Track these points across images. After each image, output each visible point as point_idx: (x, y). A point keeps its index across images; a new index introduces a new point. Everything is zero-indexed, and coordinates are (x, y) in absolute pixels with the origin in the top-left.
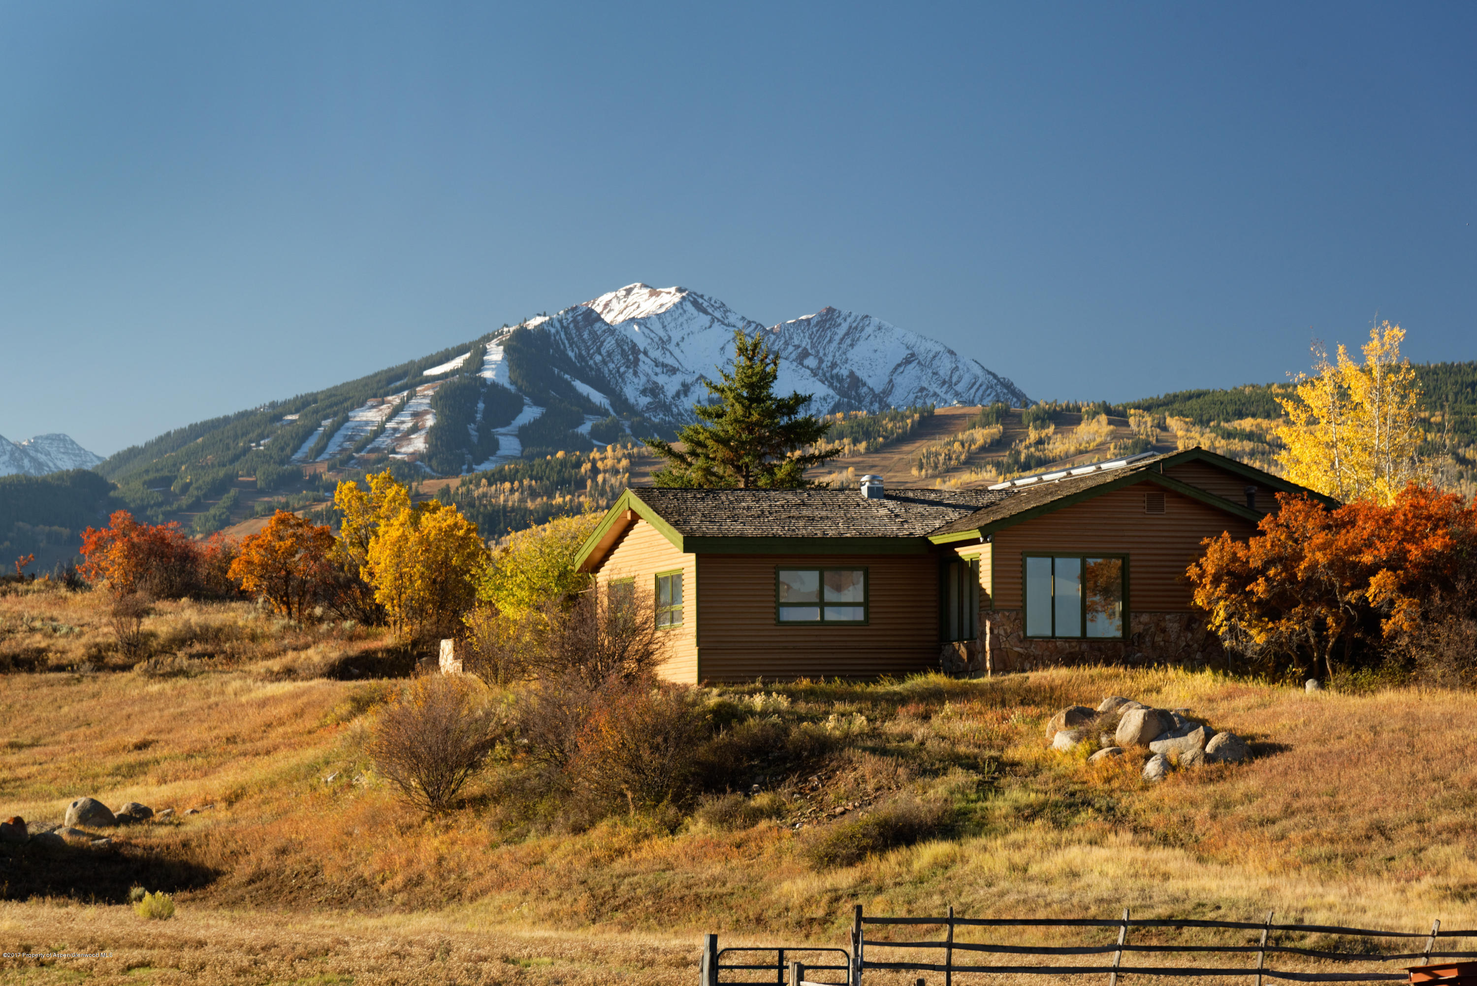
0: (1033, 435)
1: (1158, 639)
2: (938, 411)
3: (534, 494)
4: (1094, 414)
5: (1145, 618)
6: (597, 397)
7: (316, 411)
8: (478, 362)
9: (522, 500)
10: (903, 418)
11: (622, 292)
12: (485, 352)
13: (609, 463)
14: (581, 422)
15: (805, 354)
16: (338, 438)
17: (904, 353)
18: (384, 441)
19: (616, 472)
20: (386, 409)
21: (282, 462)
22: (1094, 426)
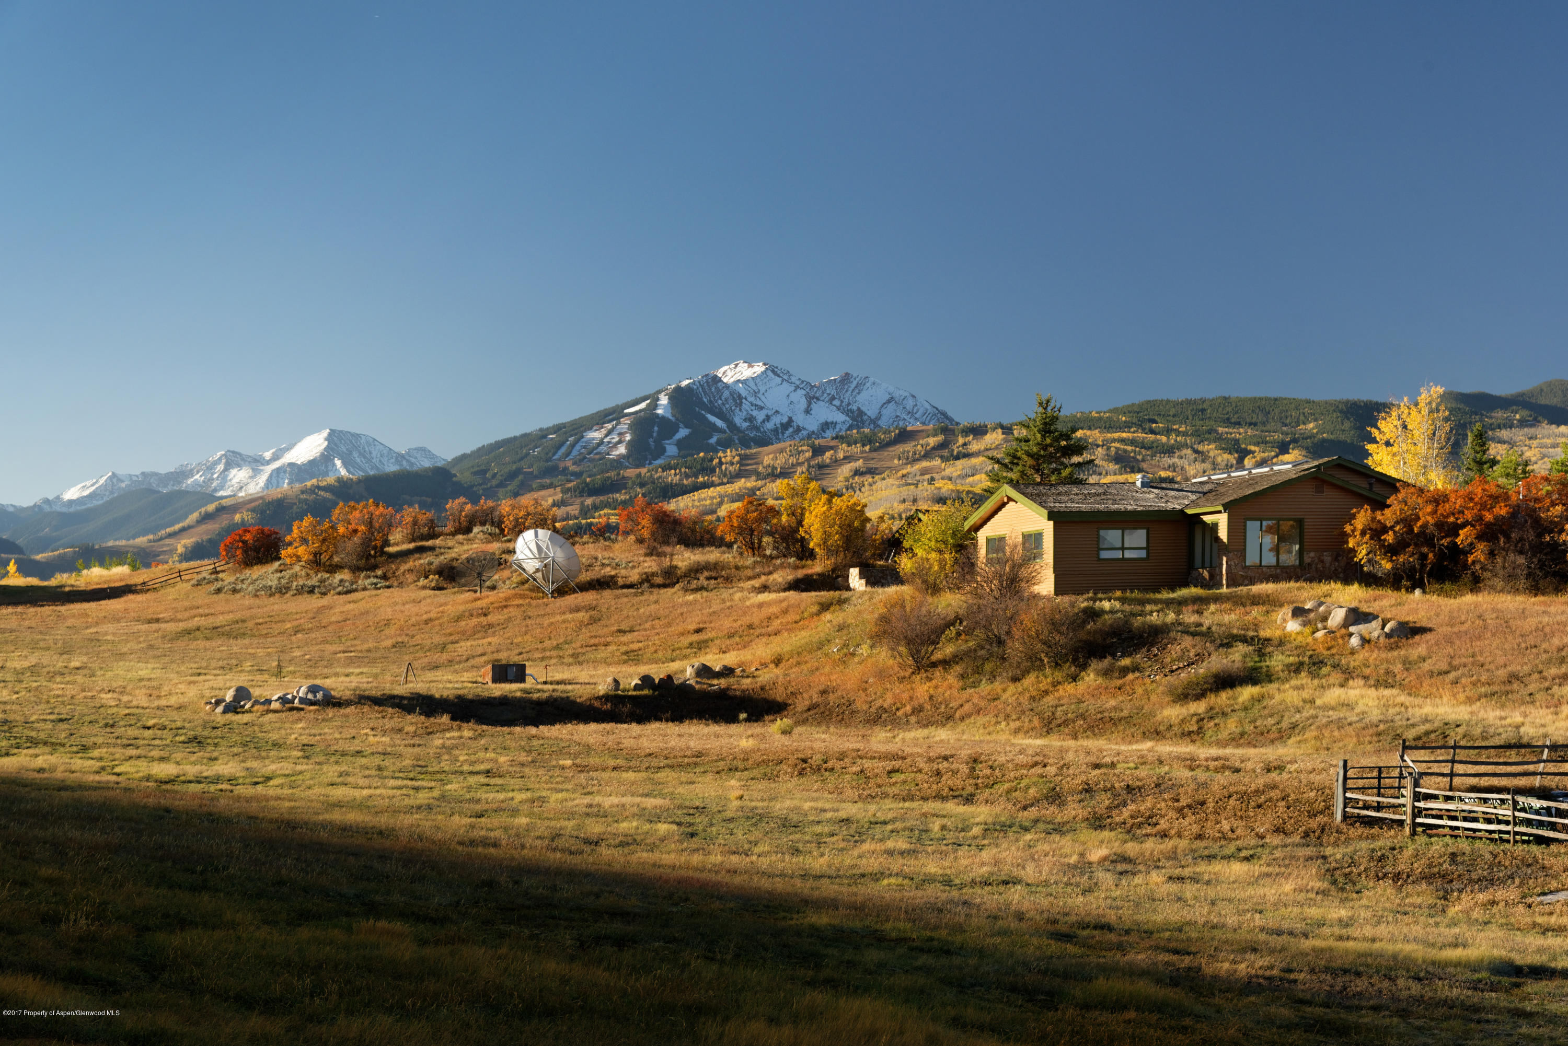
0: (961, 441)
1: (1319, 566)
2: (909, 428)
3: (687, 476)
4: (994, 429)
5: (1312, 554)
6: (720, 423)
7: (565, 433)
8: (654, 405)
9: (681, 480)
10: (890, 432)
11: (733, 366)
12: (658, 399)
13: (729, 459)
14: (711, 437)
15: (833, 398)
16: (578, 447)
17: (887, 397)
18: (603, 449)
19: (732, 464)
20: (604, 431)
21: (547, 460)
22: (994, 435)
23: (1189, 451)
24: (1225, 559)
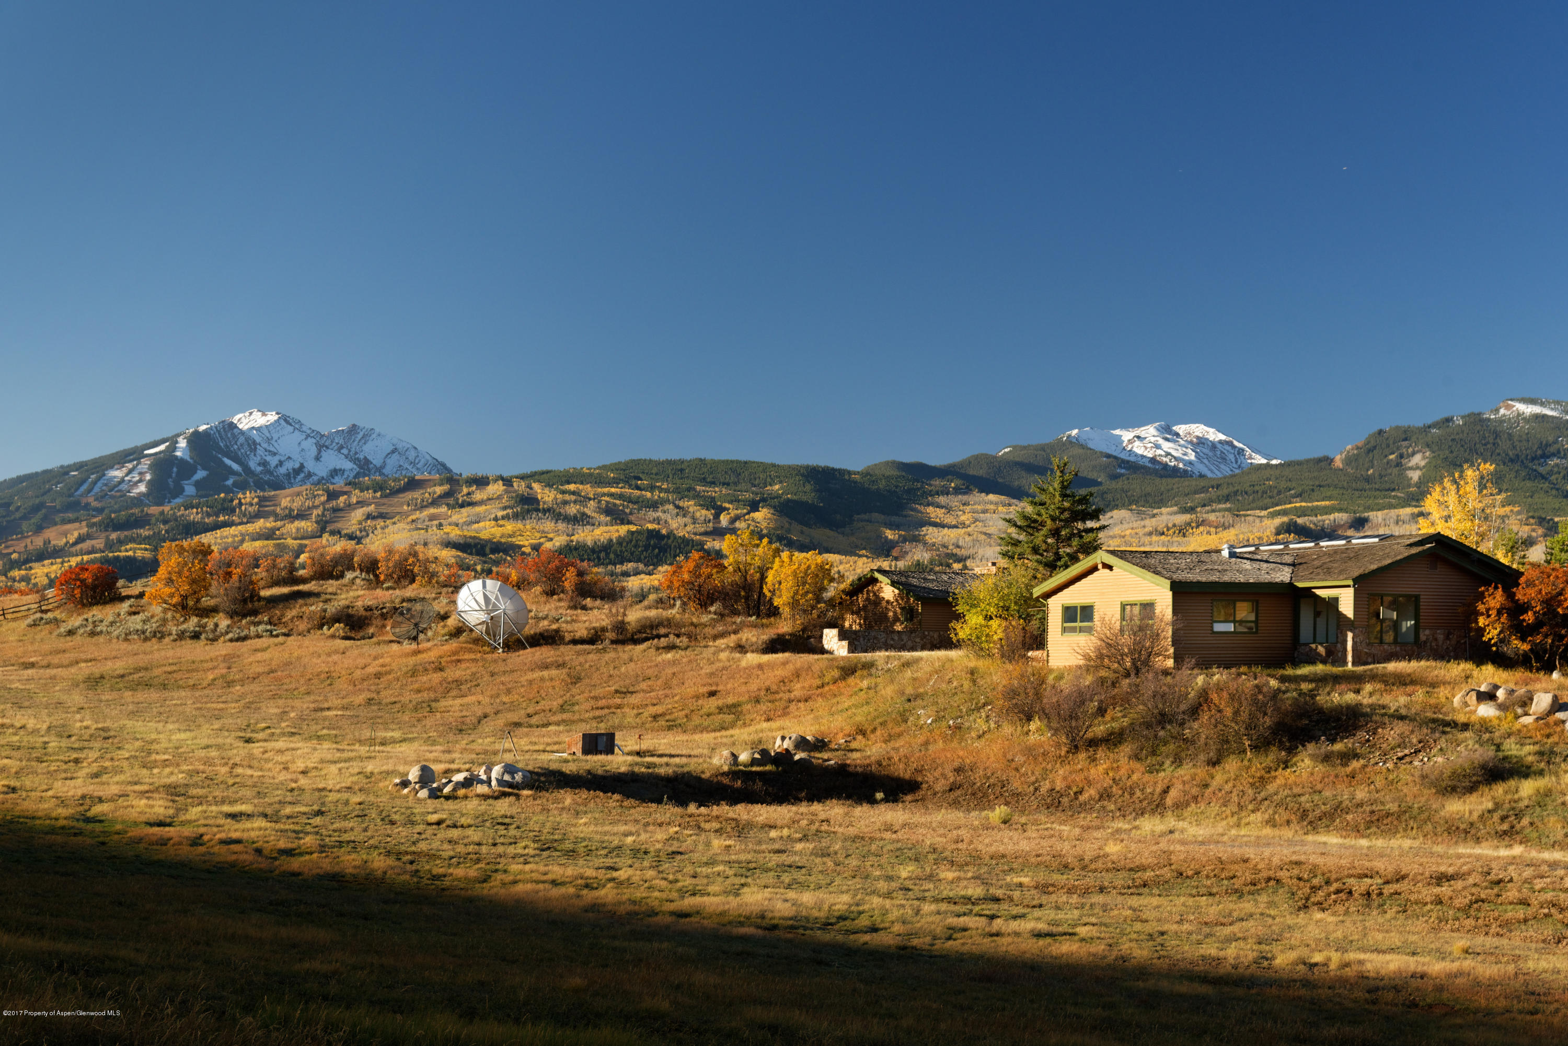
0: (465, 490)
1: (1433, 644)
2: (417, 478)
3: (209, 515)
4: (496, 481)
5: (1427, 632)
6: (235, 467)
7: (87, 471)
8: (173, 447)
9: (203, 518)
10: (400, 480)
11: (247, 414)
12: (177, 442)
13: (248, 500)
14: (227, 479)
15: (341, 447)
16: (99, 484)
17: (391, 448)
18: (124, 487)
19: (251, 505)
20: (125, 470)
21: (70, 496)
22: (496, 487)
23: (671, 507)
24: (1350, 635)
